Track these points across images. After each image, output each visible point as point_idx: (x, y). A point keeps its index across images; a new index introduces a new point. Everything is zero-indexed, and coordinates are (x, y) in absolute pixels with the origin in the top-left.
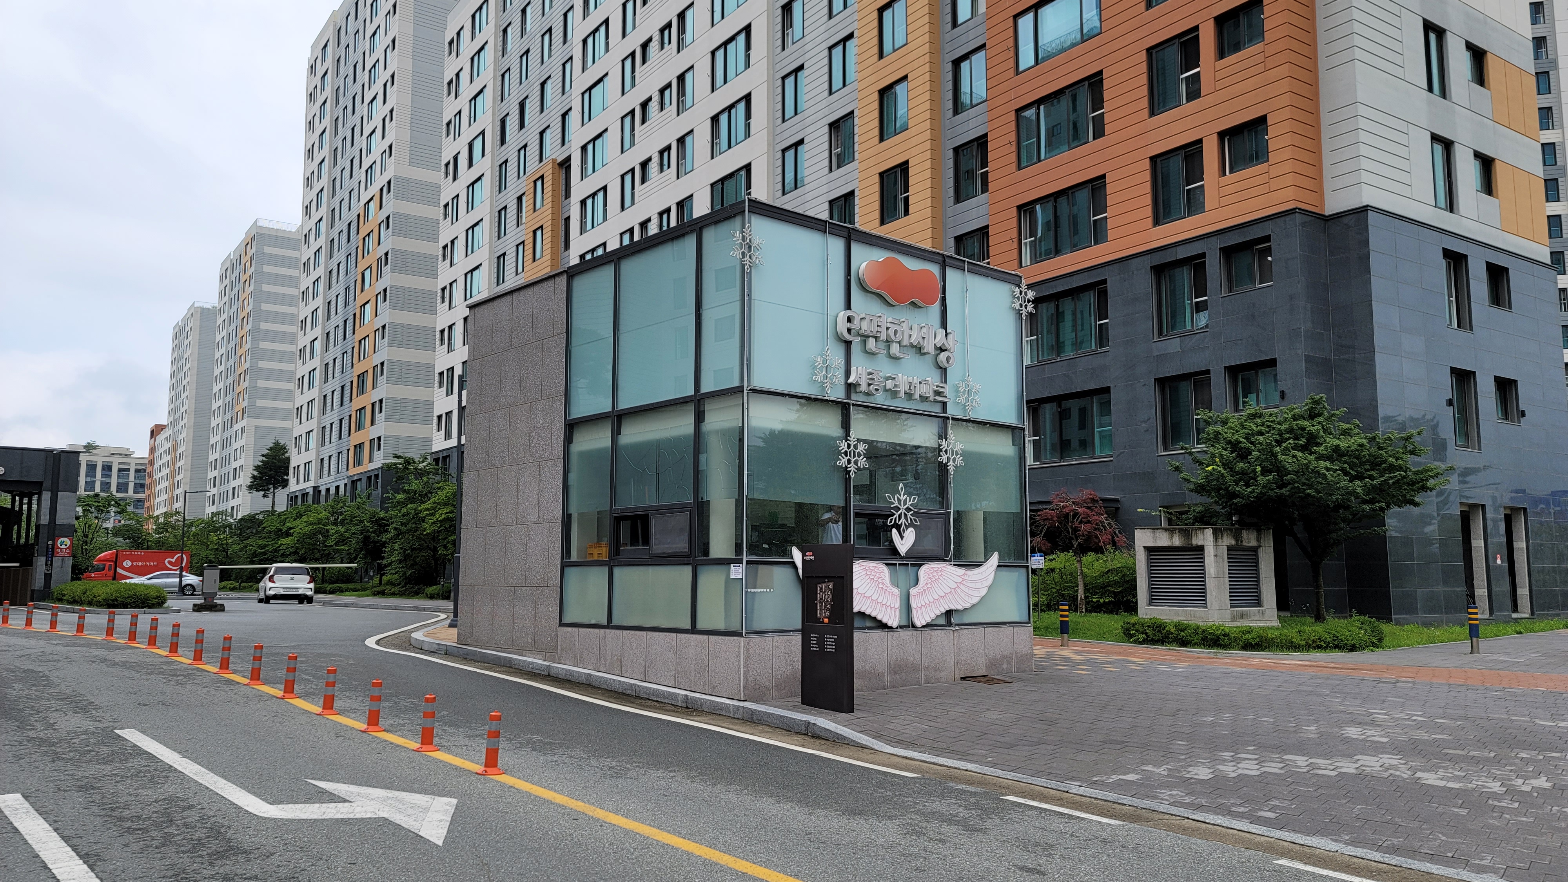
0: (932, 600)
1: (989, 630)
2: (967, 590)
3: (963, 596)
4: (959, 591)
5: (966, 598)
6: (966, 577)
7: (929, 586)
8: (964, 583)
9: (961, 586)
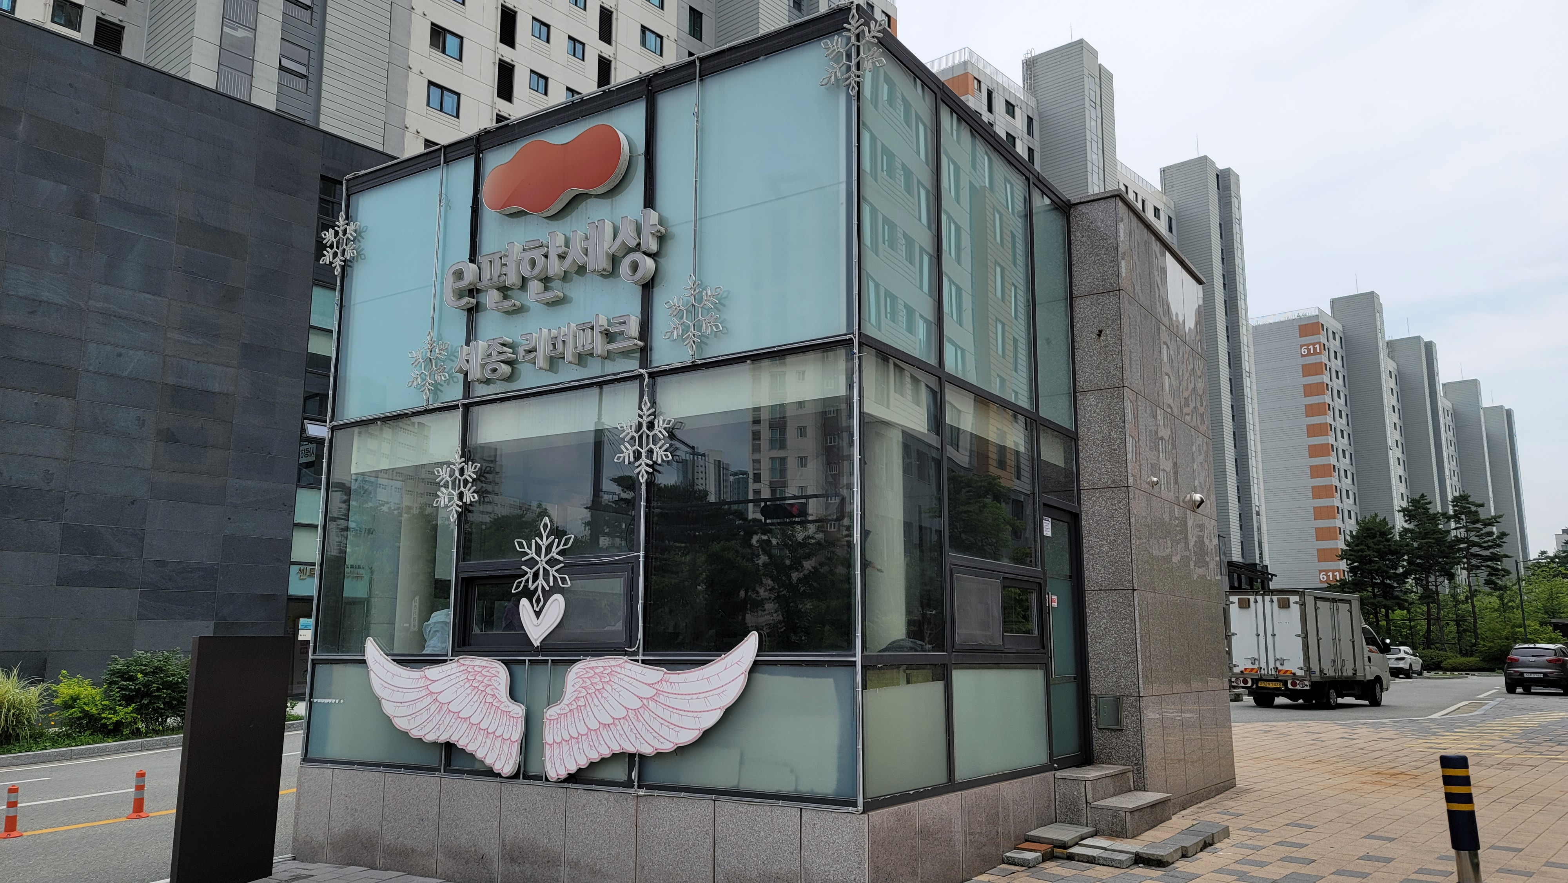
0: (584, 730)
1: (728, 808)
2: (666, 714)
3: (656, 725)
4: (646, 715)
5: (665, 732)
6: (665, 687)
7: (581, 702)
8: (661, 699)
9: (653, 706)
